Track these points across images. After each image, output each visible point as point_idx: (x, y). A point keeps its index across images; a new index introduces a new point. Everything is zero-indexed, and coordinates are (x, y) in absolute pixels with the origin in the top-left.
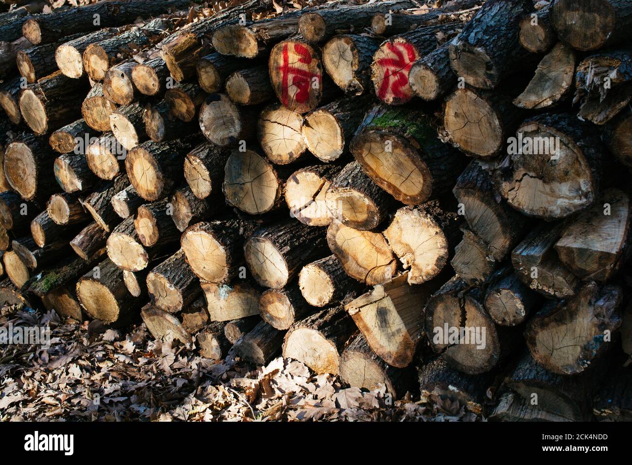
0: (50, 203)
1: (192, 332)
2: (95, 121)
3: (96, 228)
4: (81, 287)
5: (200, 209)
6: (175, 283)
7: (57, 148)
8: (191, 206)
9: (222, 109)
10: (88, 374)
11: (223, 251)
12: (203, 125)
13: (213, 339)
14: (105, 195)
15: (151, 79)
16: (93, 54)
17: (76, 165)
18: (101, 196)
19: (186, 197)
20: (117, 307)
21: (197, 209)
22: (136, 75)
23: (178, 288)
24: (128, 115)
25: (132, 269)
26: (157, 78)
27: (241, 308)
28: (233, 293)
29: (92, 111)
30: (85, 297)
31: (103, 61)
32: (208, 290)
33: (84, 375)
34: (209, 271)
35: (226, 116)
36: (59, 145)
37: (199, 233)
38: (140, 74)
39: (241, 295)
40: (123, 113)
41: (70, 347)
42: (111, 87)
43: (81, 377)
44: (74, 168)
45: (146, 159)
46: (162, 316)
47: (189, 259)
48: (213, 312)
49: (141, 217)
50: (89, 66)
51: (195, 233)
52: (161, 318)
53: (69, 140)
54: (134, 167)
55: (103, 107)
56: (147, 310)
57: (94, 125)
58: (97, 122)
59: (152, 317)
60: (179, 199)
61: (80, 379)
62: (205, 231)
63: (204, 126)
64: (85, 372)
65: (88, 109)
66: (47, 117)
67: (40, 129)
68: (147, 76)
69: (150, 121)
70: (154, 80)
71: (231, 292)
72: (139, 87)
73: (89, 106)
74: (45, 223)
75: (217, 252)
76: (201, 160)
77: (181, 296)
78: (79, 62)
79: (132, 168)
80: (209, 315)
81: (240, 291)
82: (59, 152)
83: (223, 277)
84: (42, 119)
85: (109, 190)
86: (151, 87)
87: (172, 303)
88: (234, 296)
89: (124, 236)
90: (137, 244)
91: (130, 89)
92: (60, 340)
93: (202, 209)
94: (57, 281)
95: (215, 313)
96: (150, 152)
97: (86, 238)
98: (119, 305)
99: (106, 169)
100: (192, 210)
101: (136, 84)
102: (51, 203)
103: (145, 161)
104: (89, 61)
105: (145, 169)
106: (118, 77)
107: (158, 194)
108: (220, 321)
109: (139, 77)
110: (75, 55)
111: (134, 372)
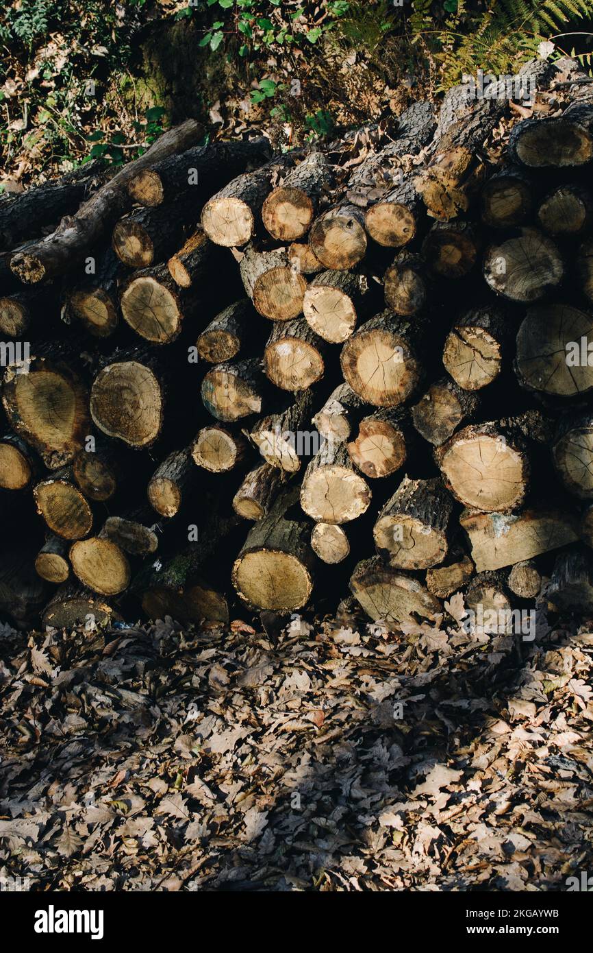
0: (197, 443)
1: (444, 596)
2: (272, 306)
3: (268, 469)
4: (243, 565)
5: (472, 405)
6: (431, 522)
7: (208, 356)
8: (460, 402)
9: (526, 249)
10: (320, 681)
11: (519, 460)
12: (490, 277)
13: (497, 595)
14: (288, 416)
15: (402, 221)
16: (282, 202)
17: (247, 377)
18: (284, 418)
19: (451, 390)
20: (309, 584)
21: (469, 406)
22: (373, 220)
23: (438, 529)
24: (342, 286)
25: (340, 520)
26: (411, 219)
27: (533, 543)
28: (519, 524)
29: (270, 290)
30: (247, 581)
31: (301, 210)
32: (474, 527)
33: (314, 683)
34: (490, 496)
35: (534, 257)
36: (212, 351)
37: (477, 440)
38: (382, 218)
39: (533, 523)
40: (333, 283)
41: (245, 656)
42: (322, 245)
43: (311, 687)
44: (245, 381)
45: (387, 344)
46: (389, 583)
47: (453, 484)
48: (480, 559)
49: (366, 435)
50: (273, 221)
51: (469, 441)
52: (387, 586)
53: (227, 341)
54: (359, 362)
55: (286, 282)
56: (360, 580)
57: (269, 312)
58: (274, 307)
59: (370, 588)
60: (437, 397)
61: (310, 690)
62: (487, 434)
63: (494, 278)
64: (315, 679)
65: (263, 290)
66: (181, 312)
67: (163, 336)
68: (395, 219)
69: (393, 285)
70: (408, 222)
71: (515, 522)
72: (377, 238)
73: (265, 284)
74: (178, 478)
75: (508, 463)
76: (486, 329)
77: (444, 541)
78: (247, 220)
79: (354, 363)
80: (475, 565)
81: (532, 517)
82: (211, 363)
83: (516, 499)
84: (168, 320)
85: (292, 409)
86: (400, 233)
87: (424, 554)
88: (520, 527)
89: (336, 469)
90: (358, 478)
91: (363, 243)
92: (216, 652)
93: (475, 405)
94: (191, 566)
95: (484, 560)
96: (394, 333)
97: (262, 486)
98: (311, 581)
99: (299, 373)
100: (462, 408)
101: (372, 234)
102: (200, 442)
103: (384, 347)
104: (273, 214)
105: (382, 359)
106: (341, 227)
107: (406, 393)
108: (493, 569)
109: (379, 222)
110: (240, 211)
111: (387, 664)
